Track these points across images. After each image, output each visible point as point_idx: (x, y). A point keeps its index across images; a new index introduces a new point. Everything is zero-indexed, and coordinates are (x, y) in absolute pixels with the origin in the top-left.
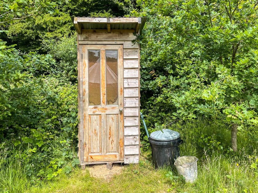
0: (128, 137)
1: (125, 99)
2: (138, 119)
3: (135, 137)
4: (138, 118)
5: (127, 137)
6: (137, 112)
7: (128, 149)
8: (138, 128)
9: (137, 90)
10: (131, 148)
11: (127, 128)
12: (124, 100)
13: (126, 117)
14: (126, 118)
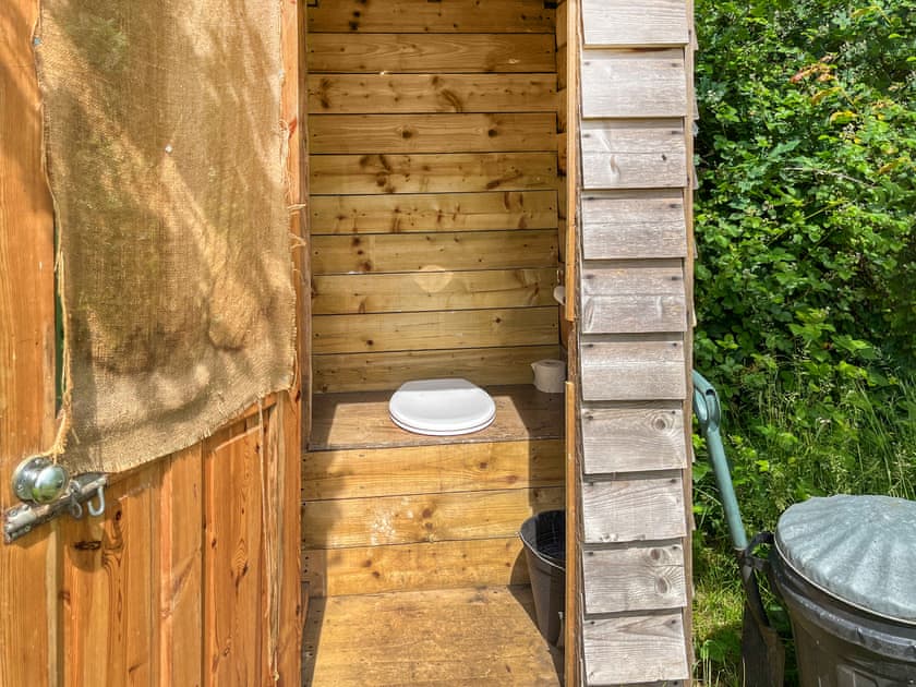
0: (611, 556)
1: (589, 277)
2: (676, 420)
3: (656, 555)
4: (679, 412)
5: (600, 555)
6: (672, 367)
7: (606, 637)
8: (679, 486)
9: (673, 206)
10: (627, 629)
11: (604, 488)
12: (584, 283)
13: (593, 404)
14: (597, 413)
